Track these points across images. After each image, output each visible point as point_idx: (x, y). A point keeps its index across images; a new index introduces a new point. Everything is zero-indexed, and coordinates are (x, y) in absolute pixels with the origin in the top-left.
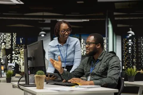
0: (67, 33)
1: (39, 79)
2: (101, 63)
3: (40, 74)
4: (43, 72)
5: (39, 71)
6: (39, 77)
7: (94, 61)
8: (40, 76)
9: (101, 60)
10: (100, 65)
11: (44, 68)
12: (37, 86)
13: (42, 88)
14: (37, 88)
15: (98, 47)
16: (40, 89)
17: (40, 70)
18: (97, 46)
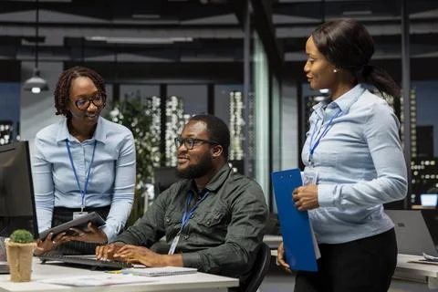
0: (92, 106)
1: (19, 254)
2: (214, 202)
3: (22, 239)
4: (28, 233)
5: (17, 232)
6: (19, 247)
7: (196, 194)
8: (20, 245)
9: (216, 192)
10: (211, 206)
11: (32, 221)
12: (11, 272)
13: (28, 280)
14: (13, 280)
15: (214, 155)
16: (21, 281)
17: (21, 228)
18: (212, 151)
